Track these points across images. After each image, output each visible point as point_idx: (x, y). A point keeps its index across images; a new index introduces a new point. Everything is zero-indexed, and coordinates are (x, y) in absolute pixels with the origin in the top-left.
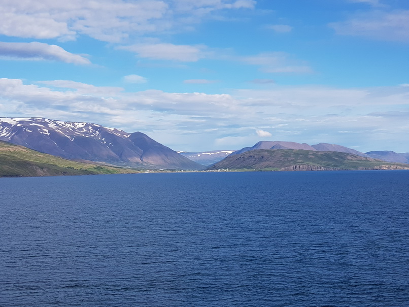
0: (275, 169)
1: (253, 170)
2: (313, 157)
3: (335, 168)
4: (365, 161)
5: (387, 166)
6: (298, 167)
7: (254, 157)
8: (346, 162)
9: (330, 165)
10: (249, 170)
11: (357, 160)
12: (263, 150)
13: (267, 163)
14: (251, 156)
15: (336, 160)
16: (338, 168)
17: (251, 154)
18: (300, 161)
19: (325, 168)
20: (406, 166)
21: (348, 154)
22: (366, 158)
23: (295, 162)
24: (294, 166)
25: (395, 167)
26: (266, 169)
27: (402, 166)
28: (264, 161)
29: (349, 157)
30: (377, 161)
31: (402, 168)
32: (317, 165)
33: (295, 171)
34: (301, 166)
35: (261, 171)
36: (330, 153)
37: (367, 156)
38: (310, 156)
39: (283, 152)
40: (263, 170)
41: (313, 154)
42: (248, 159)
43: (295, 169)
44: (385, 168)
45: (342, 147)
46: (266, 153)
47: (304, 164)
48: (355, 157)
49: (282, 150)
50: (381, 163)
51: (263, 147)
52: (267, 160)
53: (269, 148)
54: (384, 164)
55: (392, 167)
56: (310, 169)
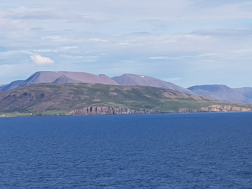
0: (61, 112)
1: (28, 114)
2: (115, 94)
3: (146, 110)
4: (188, 99)
5: (219, 107)
6: (94, 109)
7: (30, 94)
8: (162, 101)
9: (140, 106)
10: (23, 114)
11: (177, 99)
12: (42, 85)
13: (49, 104)
14: (25, 94)
15: (148, 99)
16: (152, 110)
17: (25, 91)
18: (98, 100)
19: (133, 111)
20: (244, 106)
21: (164, 90)
22: (190, 95)
23: (90, 102)
24: (89, 108)
25: (229, 107)
26: (49, 113)
27: (238, 106)
28: (45, 101)
29: (166, 95)
30: (206, 100)
31: (238, 109)
32: (121, 106)
33: (90, 114)
34: (99, 108)
35: (40, 115)
36: (139, 88)
37: (190, 92)
38: (112, 93)
39: (73, 88)
40: (44, 113)
41: (116, 91)
42: (21, 97)
43: (89, 112)
44: (215, 110)
45: (155, 80)
46: (48, 89)
47: (103, 105)
48: (175, 94)
49: (71, 85)
50: (210, 102)
51: (41, 80)
52: (49, 99)
53: (50, 81)
54: (215, 104)
55: (225, 107)
56: (112, 112)
